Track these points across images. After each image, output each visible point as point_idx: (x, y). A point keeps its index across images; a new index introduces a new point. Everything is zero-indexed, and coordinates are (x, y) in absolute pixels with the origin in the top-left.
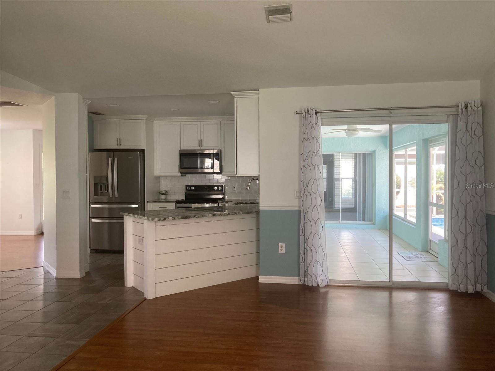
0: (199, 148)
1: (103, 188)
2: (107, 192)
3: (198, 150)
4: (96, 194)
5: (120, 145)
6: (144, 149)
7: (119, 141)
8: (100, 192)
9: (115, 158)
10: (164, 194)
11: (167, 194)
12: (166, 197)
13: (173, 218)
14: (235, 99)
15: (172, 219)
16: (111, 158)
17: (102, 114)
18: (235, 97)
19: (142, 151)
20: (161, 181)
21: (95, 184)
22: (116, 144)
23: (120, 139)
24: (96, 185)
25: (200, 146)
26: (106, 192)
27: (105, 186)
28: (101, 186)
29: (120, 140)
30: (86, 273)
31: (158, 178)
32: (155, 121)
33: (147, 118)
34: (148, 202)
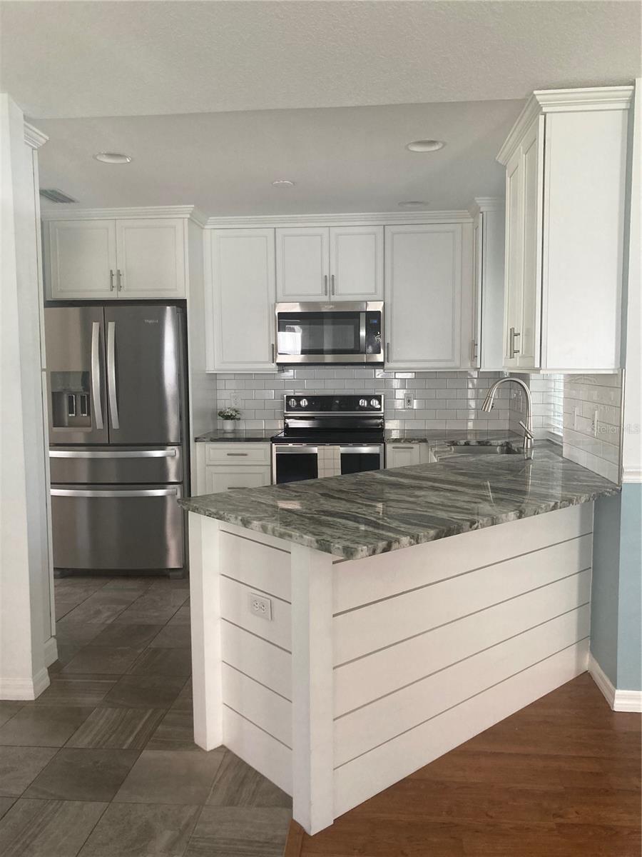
0: (325, 299)
1: (77, 403)
2: (89, 414)
3: (325, 303)
4: (57, 420)
5: (119, 288)
6: (186, 300)
7: (115, 277)
8: (67, 416)
9: (110, 323)
10: (232, 419)
11: (239, 419)
12: (235, 425)
13: (412, 540)
14: (542, 118)
15: (411, 544)
16: (98, 323)
17: (70, 201)
18: (544, 110)
19: (180, 305)
20: (220, 384)
21: (53, 393)
22: (109, 288)
23: (119, 271)
24: (56, 398)
25: (328, 294)
26: (84, 415)
27: (83, 398)
28: (71, 399)
29: (119, 274)
30: (48, 668)
31: (213, 377)
32: (206, 227)
33: (191, 214)
34: (196, 440)
